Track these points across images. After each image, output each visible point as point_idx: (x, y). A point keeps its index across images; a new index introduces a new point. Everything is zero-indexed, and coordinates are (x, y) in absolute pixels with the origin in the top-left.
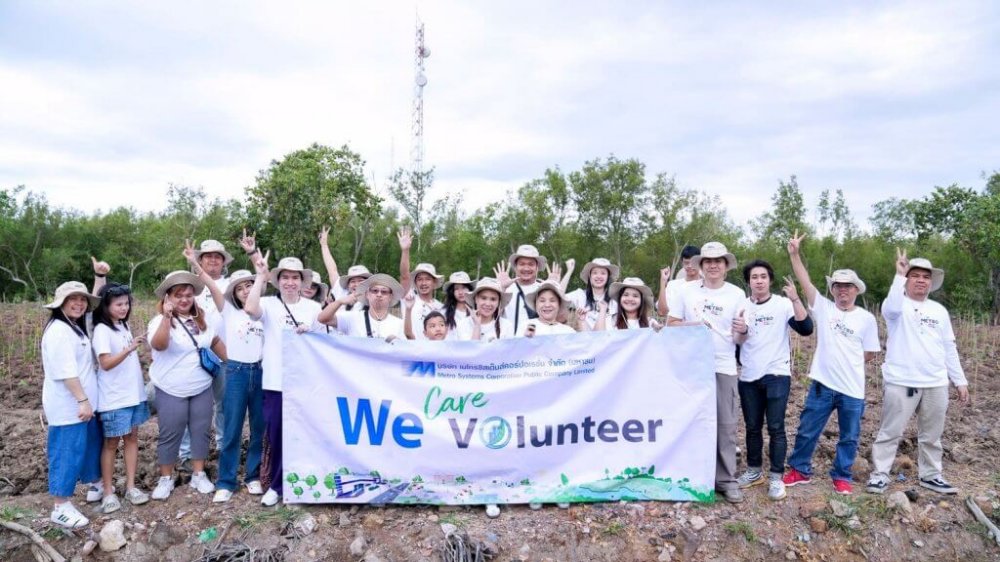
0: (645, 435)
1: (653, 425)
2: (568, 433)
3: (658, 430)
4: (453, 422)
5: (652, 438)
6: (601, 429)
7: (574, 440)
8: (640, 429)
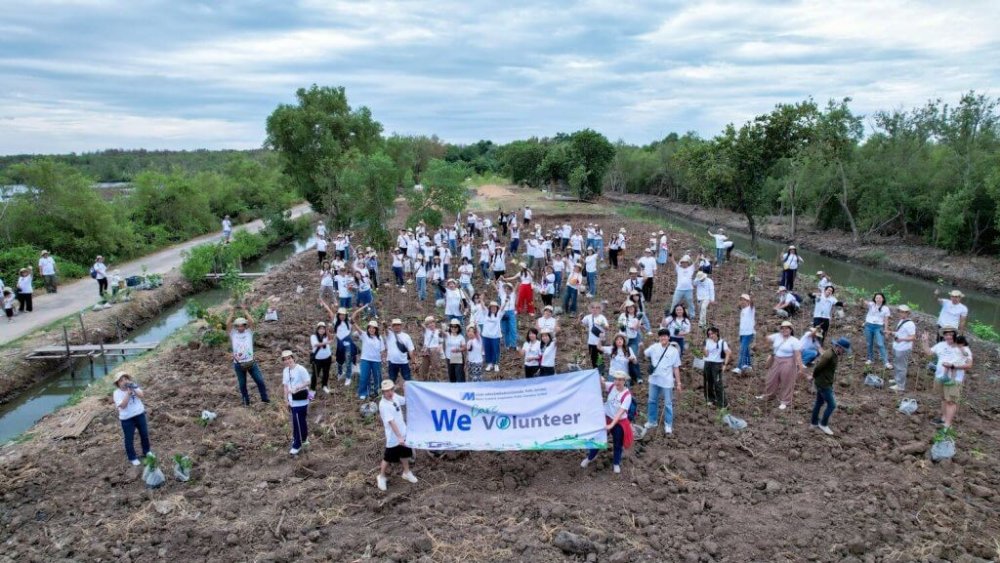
0: (573, 421)
1: (576, 416)
2: (537, 422)
3: (579, 418)
4: (484, 418)
5: (576, 421)
6: (553, 421)
7: (540, 425)
8: (570, 418)
